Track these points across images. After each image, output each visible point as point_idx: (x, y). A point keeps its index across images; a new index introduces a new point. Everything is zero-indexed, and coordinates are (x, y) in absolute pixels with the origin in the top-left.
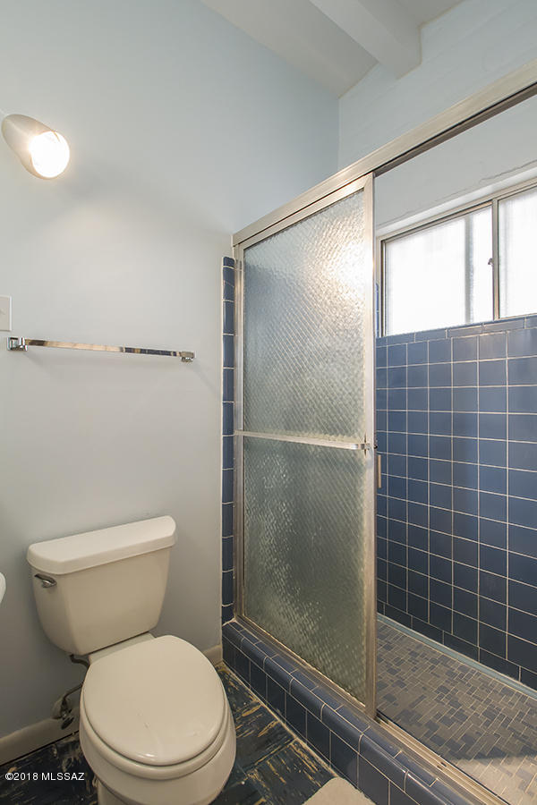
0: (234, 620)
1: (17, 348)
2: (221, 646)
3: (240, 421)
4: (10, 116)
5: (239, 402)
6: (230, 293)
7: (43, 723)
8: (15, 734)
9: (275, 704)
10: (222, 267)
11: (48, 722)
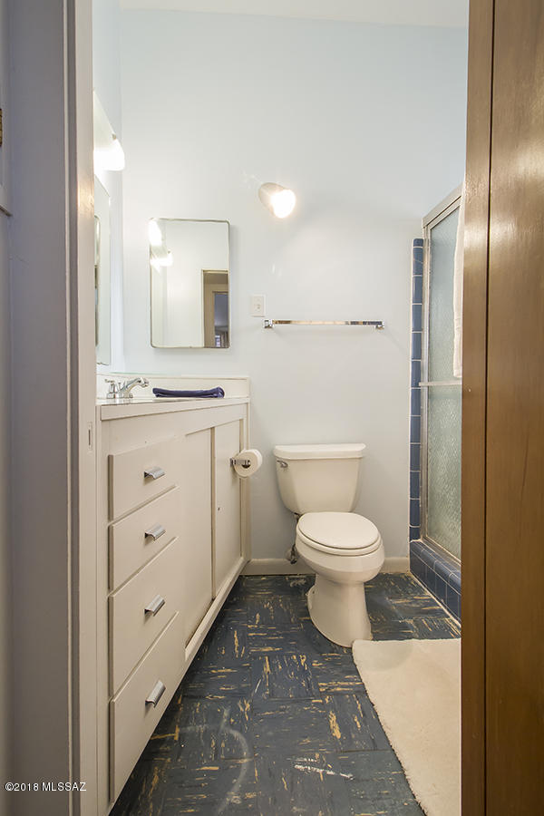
0: (420, 540)
1: (268, 327)
2: (408, 559)
3: (425, 376)
4: (265, 185)
5: (425, 361)
6: (419, 269)
7: (281, 560)
8: (266, 560)
9: (440, 595)
10: (413, 247)
11: (283, 560)
